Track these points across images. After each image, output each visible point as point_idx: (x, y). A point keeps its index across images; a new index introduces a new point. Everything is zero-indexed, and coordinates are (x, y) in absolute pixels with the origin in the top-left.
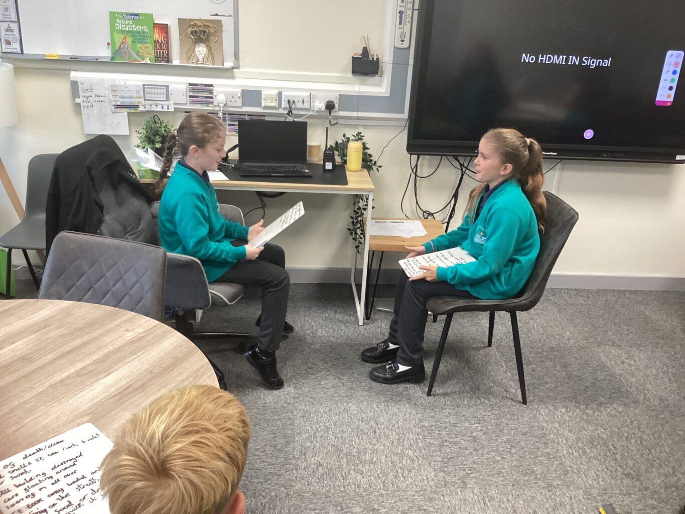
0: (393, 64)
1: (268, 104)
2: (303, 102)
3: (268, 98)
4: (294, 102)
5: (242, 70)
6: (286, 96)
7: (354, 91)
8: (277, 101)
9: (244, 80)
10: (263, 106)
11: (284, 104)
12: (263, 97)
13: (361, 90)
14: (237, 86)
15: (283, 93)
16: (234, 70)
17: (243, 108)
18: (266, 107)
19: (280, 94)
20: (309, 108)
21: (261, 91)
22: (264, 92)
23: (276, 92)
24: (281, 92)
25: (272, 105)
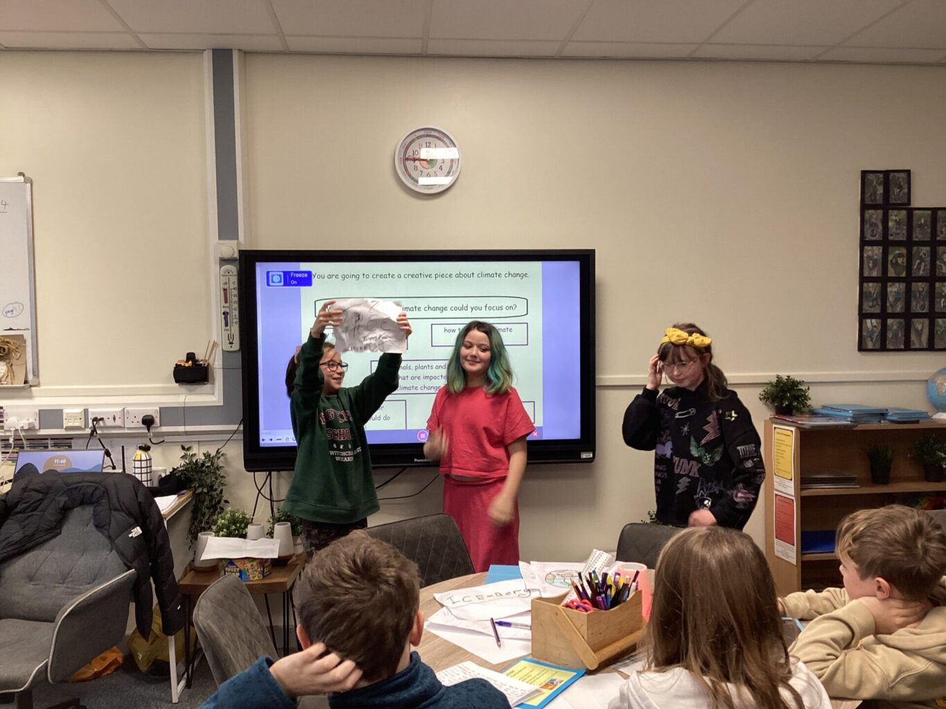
0: (223, 368)
1: (70, 424)
2: (114, 418)
3: (71, 416)
4: (101, 419)
5: (42, 387)
6: (93, 413)
7: (178, 403)
8: (82, 419)
9: (42, 399)
10: (64, 427)
11: (91, 423)
12: (64, 417)
13: (187, 401)
14: (34, 406)
15: (90, 410)
16: (33, 388)
17: (41, 430)
18: (68, 428)
19: (86, 411)
20: (122, 425)
21: (62, 410)
22: (66, 411)
23: (80, 410)
24: (87, 410)
25: (77, 424)
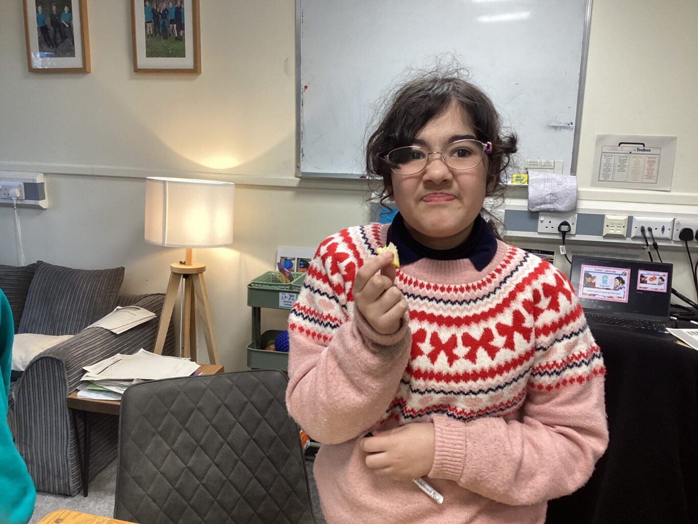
1: (612, 232)
2: (663, 229)
3: (613, 224)
4: (650, 230)
6: (640, 222)
8: (626, 228)
10: (604, 234)
11: (635, 232)
12: (606, 223)
15: (635, 218)
18: (608, 236)
19: (630, 219)
20: (670, 238)
21: (604, 216)
22: (609, 217)
23: (624, 217)
24: (632, 217)
25: (619, 232)
